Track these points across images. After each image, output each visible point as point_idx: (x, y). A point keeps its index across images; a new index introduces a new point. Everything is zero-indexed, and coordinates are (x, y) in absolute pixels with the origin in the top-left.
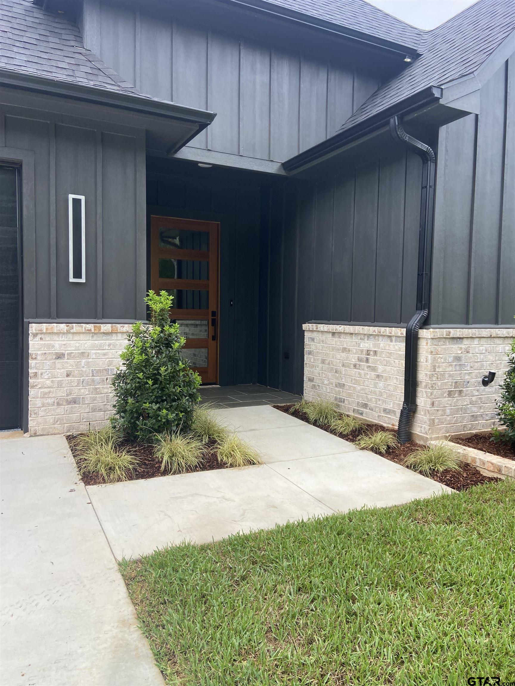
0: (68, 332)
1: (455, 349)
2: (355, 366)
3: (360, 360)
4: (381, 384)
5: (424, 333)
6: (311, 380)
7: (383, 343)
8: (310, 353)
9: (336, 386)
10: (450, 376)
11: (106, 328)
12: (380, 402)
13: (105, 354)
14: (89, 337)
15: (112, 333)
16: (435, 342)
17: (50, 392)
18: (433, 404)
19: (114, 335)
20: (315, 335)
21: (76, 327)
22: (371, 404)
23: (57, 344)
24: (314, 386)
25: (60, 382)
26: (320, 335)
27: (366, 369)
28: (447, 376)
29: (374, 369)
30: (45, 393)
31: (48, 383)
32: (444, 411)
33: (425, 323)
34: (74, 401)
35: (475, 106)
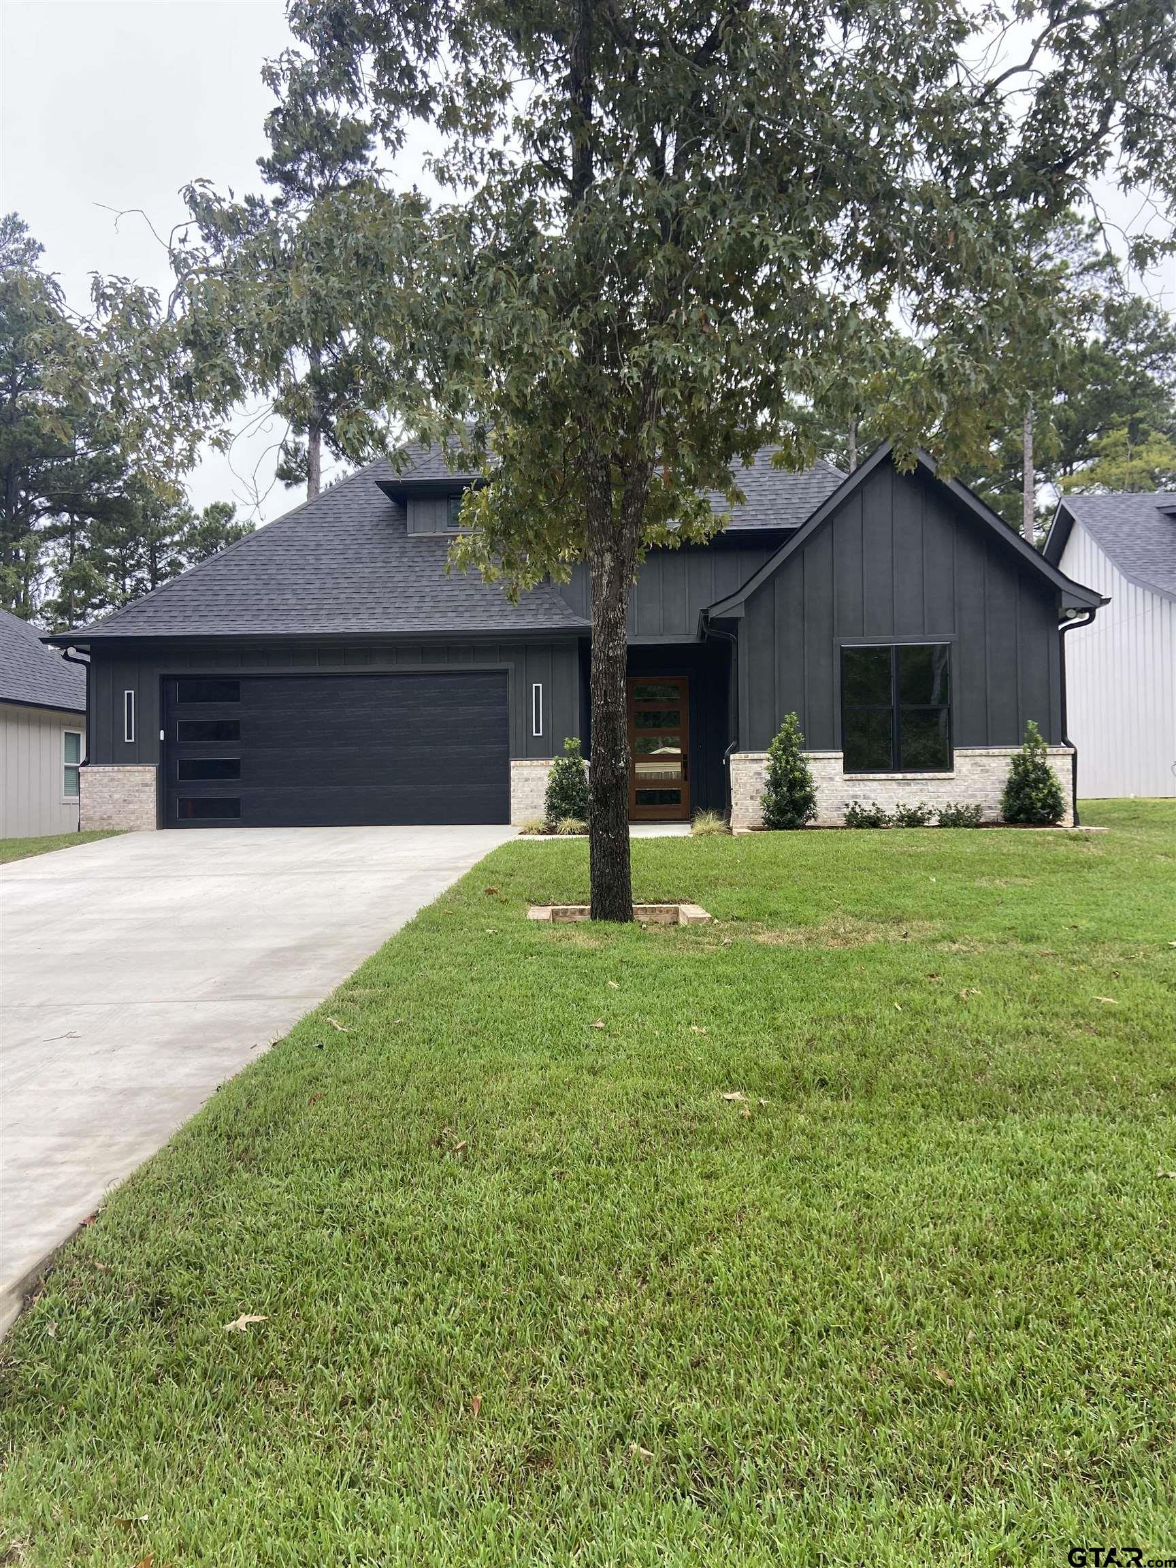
0: (531, 765)
10: (751, 785)
14: (542, 768)
17: (521, 801)
23: (525, 773)
25: (527, 796)
31: (521, 795)
32: (747, 809)
34: (535, 807)
35: (740, 613)
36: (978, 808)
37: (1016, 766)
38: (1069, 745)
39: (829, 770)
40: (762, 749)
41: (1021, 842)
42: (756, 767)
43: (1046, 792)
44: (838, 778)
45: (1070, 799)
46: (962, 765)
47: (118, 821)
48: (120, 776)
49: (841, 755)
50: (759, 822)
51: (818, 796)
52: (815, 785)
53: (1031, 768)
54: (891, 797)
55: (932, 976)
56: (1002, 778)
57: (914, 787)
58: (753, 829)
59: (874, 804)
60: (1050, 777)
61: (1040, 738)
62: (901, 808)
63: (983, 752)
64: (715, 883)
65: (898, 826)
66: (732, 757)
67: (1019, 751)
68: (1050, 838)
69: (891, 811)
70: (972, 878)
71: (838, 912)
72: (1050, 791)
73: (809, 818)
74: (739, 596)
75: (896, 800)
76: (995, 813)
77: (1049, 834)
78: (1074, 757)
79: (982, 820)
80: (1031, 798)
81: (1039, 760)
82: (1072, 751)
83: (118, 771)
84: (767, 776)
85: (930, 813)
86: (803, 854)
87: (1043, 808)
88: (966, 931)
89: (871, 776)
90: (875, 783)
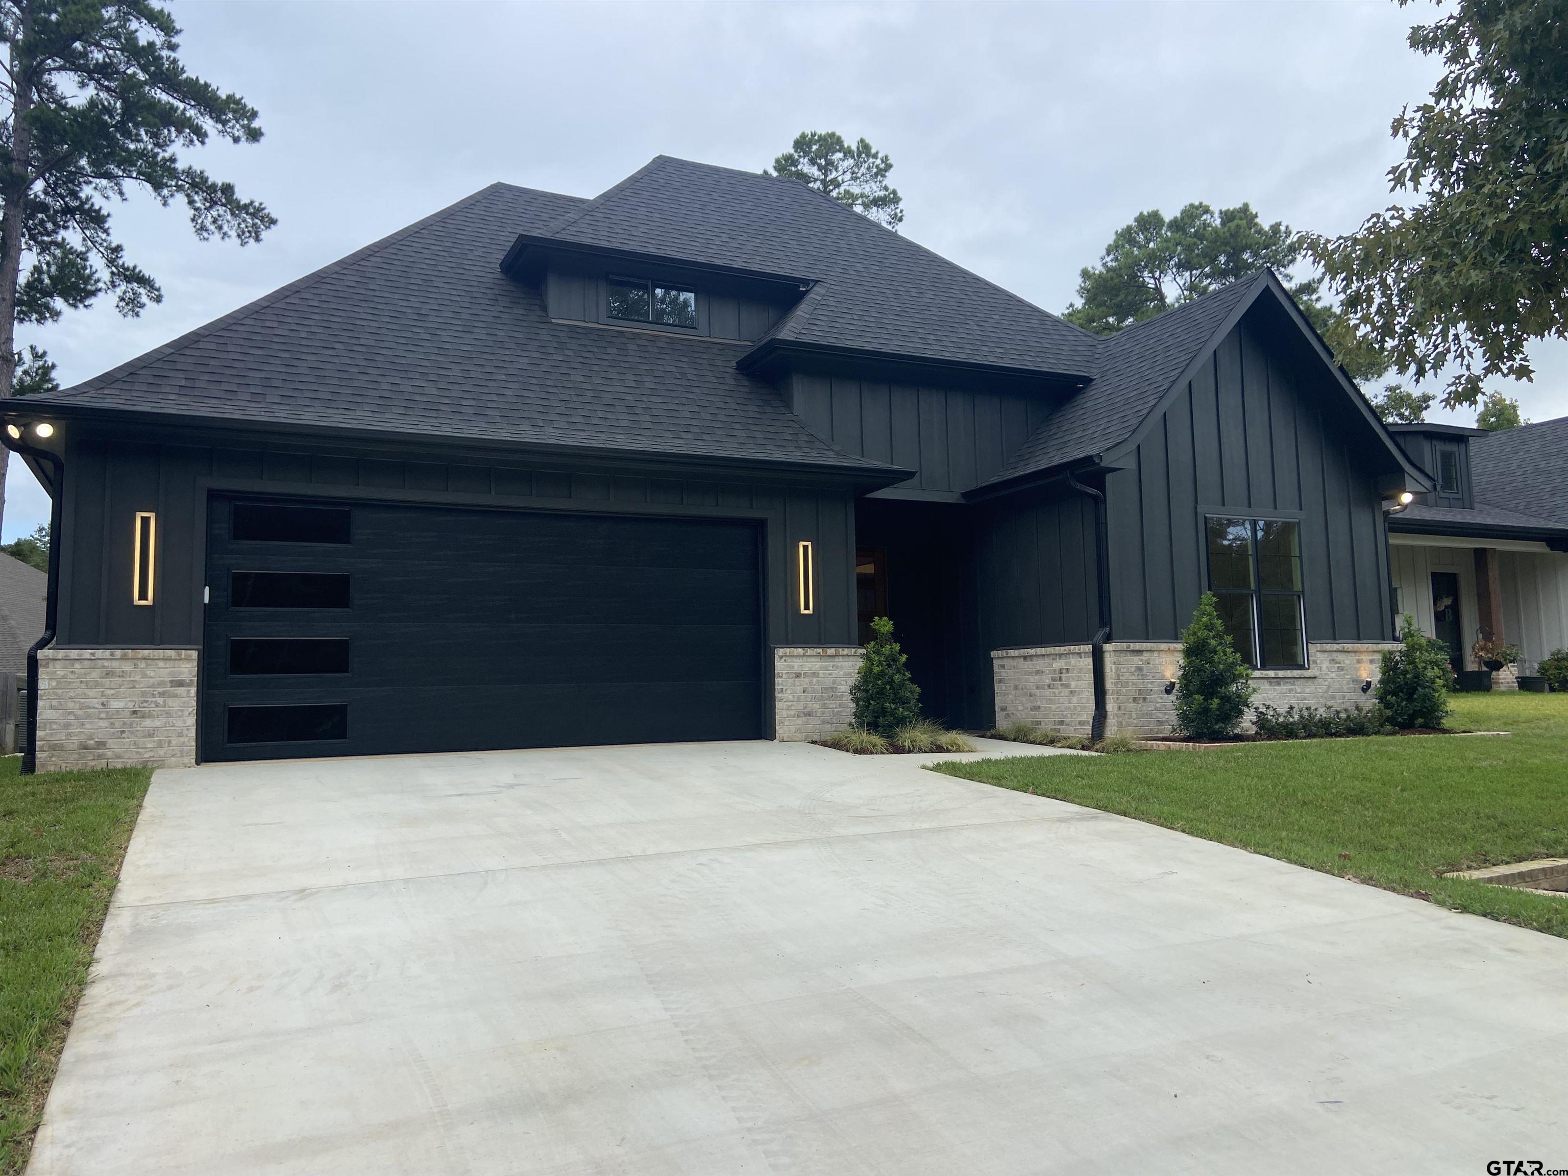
0: (804, 655)
1: (1136, 660)
2: (1049, 686)
3: (1053, 680)
4: (1075, 699)
5: (1108, 647)
6: (1004, 709)
7: (1073, 660)
8: (1000, 681)
9: (1031, 710)
10: (1133, 684)
11: (831, 651)
12: (1075, 716)
13: (830, 674)
14: (818, 659)
15: (835, 656)
16: (1117, 654)
17: (792, 705)
18: (1119, 708)
19: (837, 658)
20: (1005, 662)
21: (809, 652)
22: (1067, 720)
23: (796, 665)
24: (1008, 714)
25: (799, 698)
26: (1011, 660)
27: (1059, 687)
28: (1130, 684)
29: (1067, 686)
30: (789, 706)
31: (791, 697)
32: (1131, 715)
33: (1108, 639)
34: (809, 714)
35: (1127, 463)
42: (1138, 661)
46: (1322, 661)
47: (120, 751)
48: (127, 667)
63: (1340, 647)
74: (1130, 442)
83: (124, 658)
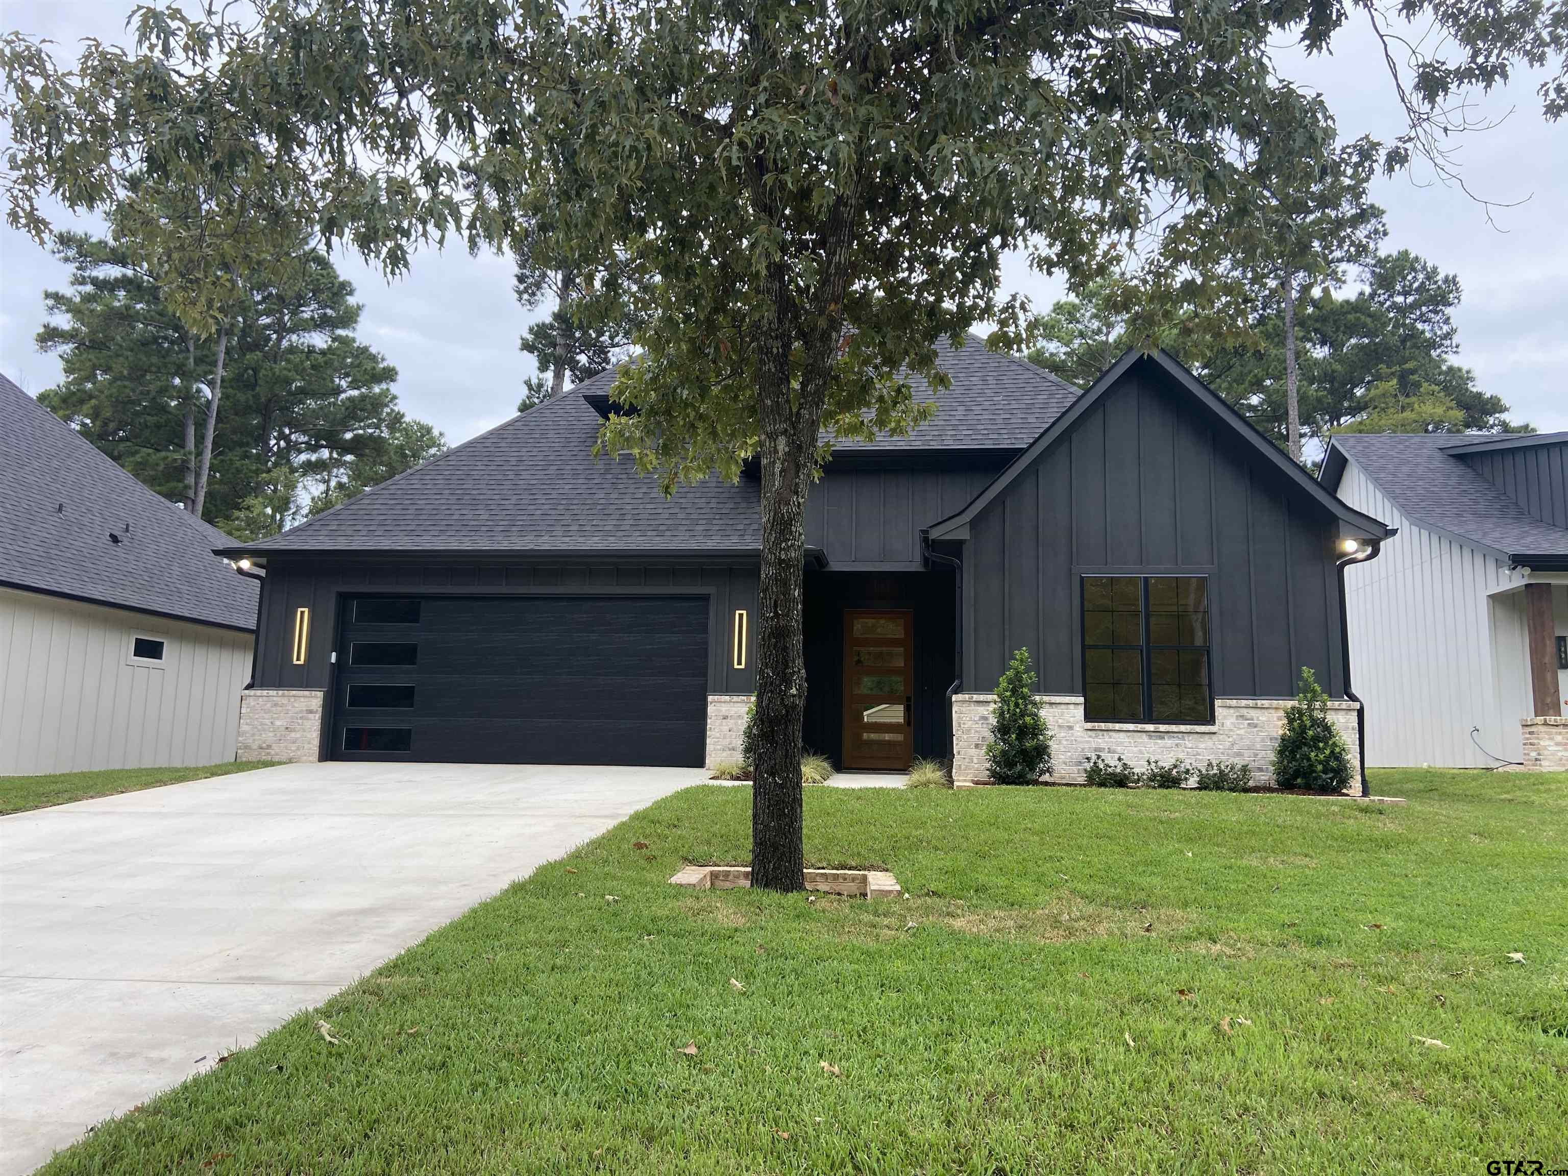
0: (730, 701)
1: (981, 710)
10: (976, 732)
17: (718, 741)
18: (959, 753)
21: (735, 698)
23: (724, 709)
25: (725, 735)
28: (973, 732)
31: (718, 735)
32: (971, 759)
34: (733, 749)
35: (964, 534)
36: (1245, 769)
37: (1291, 721)
38: (1353, 698)
39: (1067, 717)
40: (988, 689)
41: (1300, 812)
42: (983, 710)
43: (1327, 752)
44: (1077, 728)
45: (1357, 763)
46: (1225, 717)
47: (278, 751)
48: (285, 701)
49: (1081, 700)
50: (984, 776)
51: (1053, 746)
52: (1050, 733)
53: (1308, 723)
54: (1141, 752)
55: (1182, 992)
56: (1275, 735)
57: (1168, 742)
58: (977, 783)
59: (1120, 759)
60: (1331, 735)
61: (1318, 688)
62: (1153, 766)
63: (1251, 703)
64: (916, 845)
65: (1149, 787)
66: (954, 698)
67: (1295, 703)
68: (1335, 809)
69: (1140, 768)
70: (1239, 853)
71: (1064, 892)
72: (1332, 752)
73: (1042, 772)
74: (964, 515)
75: (1147, 756)
76: (1267, 776)
77: (1334, 804)
78: (1361, 713)
79: (1251, 783)
80: (1309, 759)
81: (1318, 715)
82: (1357, 705)
83: (283, 696)
84: (993, 721)
85: (1187, 772)
86: (1032, 814)
87: (1325, 771)
88: (1231, 926)
89: (1117, 726)
90: (1122, 735)
